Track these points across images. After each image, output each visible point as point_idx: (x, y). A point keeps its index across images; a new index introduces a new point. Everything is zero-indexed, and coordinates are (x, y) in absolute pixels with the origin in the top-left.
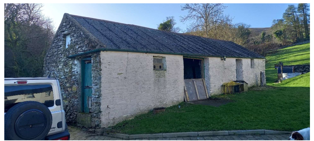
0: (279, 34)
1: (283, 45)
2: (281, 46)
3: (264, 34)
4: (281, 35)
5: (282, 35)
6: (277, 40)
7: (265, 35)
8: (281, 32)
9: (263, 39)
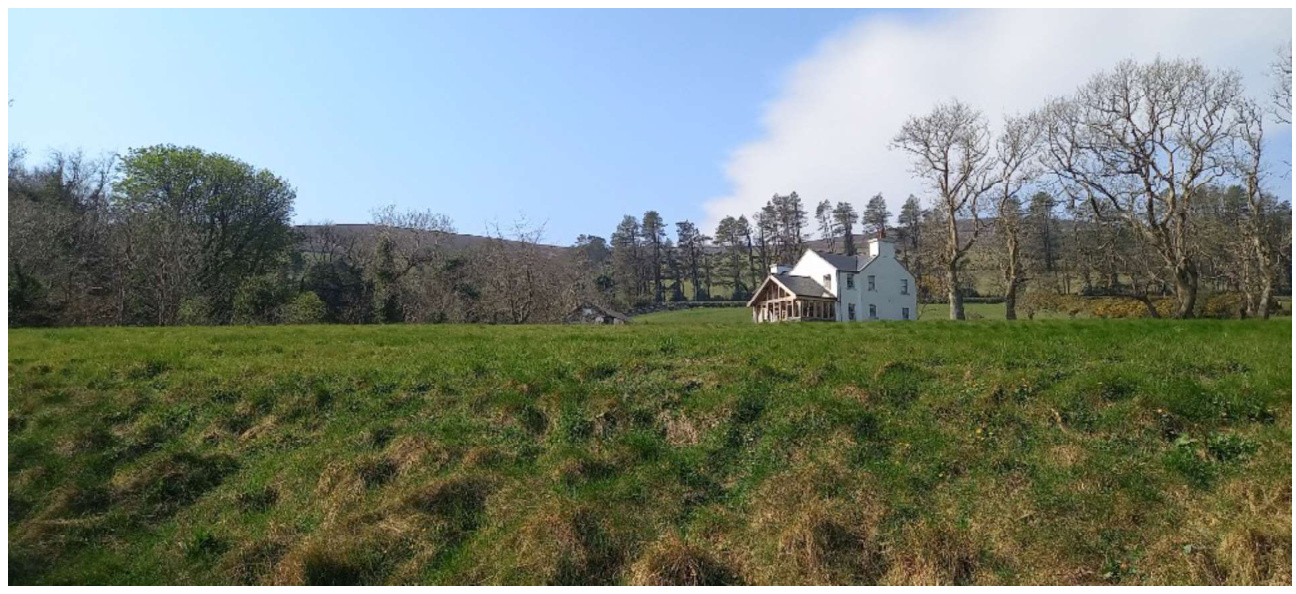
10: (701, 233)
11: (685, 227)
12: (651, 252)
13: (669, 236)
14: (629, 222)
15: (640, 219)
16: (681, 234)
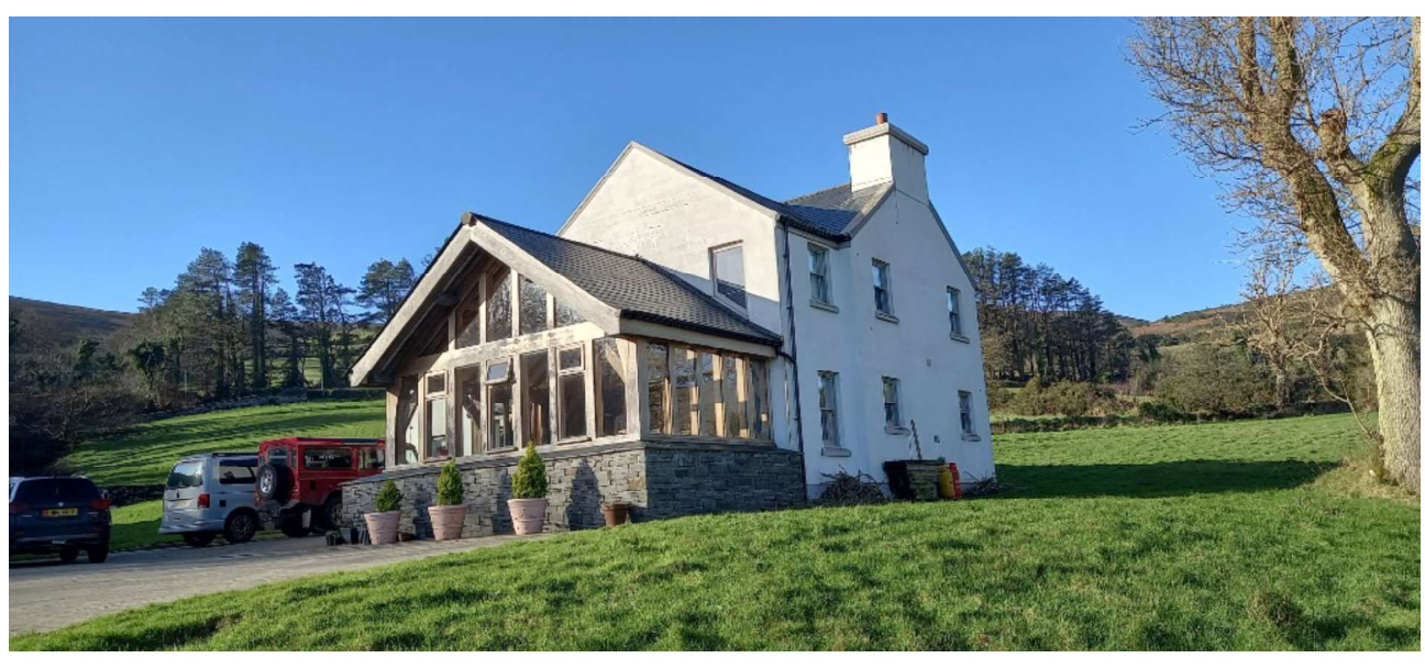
0: (149, 358)
1: (160, 407)
2: (150, 410)
3: (89, 348)
4: (158, 363)
5: (163, 366)
6: (137, 384)
7: (92, 350)
8: (158, 349)
9: (84, 369)
10: (337, 283)
11: (309, 273)
12: (248, 308)
13: (281, 285)
14: (211, 259)
15: (231, 257)
16: (303, 282)
